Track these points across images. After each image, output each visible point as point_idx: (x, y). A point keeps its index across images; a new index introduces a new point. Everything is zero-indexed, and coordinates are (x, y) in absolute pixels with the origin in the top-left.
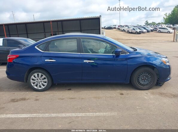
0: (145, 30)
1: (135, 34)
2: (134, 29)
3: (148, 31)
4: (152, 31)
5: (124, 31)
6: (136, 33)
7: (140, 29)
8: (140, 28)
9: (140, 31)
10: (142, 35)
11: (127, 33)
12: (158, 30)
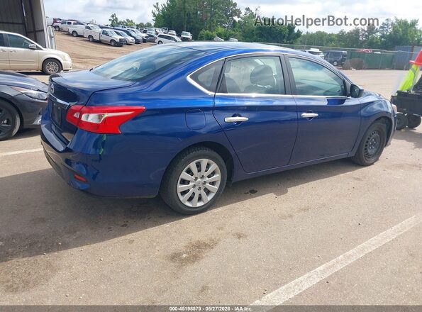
0: (130, 39)
1: (110, 45)
2: (104, 33)
3: (137, 42)
4: (144, 41)
5: (74, 34)
6: (113, 44)
7: (118, 34)
8: (119, 31)
9: (120, 40)
10: (125, 48)
11: (89, 41)
12: (157, 41)
